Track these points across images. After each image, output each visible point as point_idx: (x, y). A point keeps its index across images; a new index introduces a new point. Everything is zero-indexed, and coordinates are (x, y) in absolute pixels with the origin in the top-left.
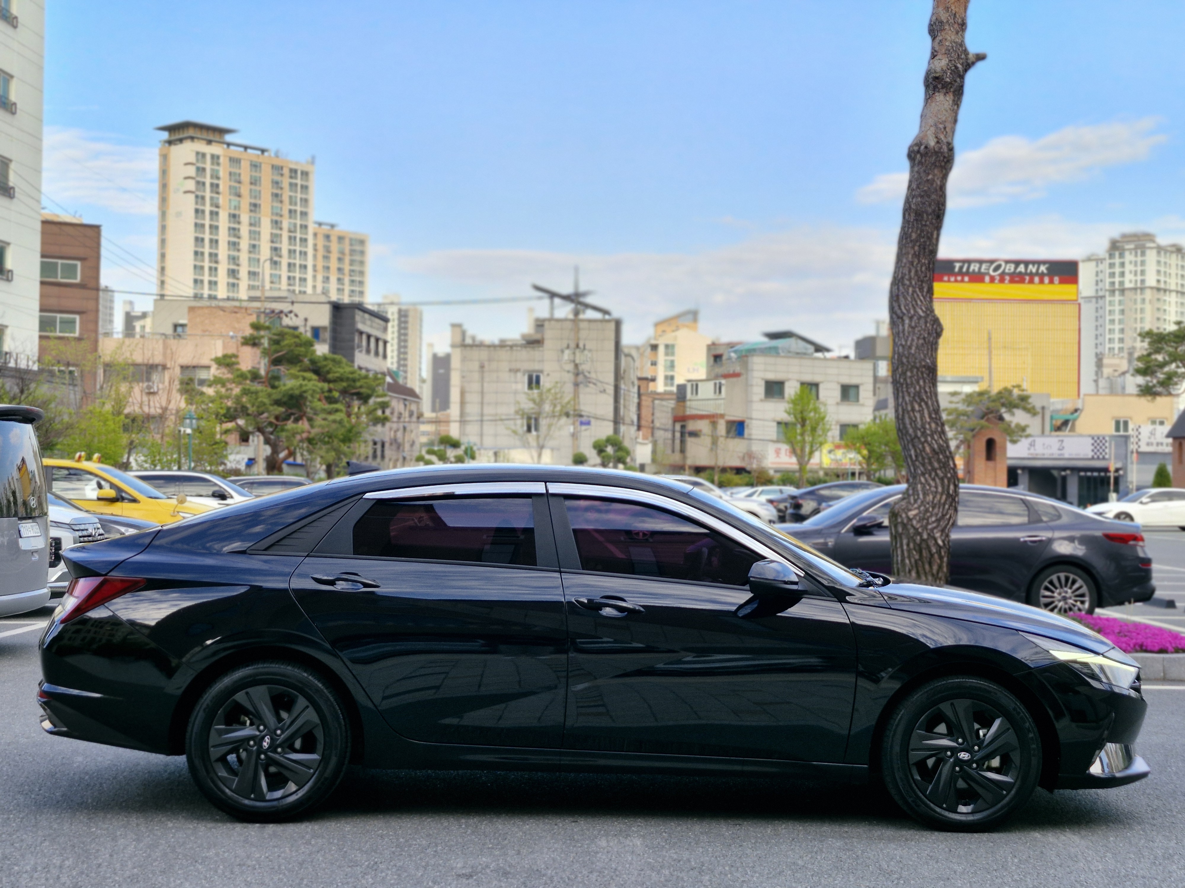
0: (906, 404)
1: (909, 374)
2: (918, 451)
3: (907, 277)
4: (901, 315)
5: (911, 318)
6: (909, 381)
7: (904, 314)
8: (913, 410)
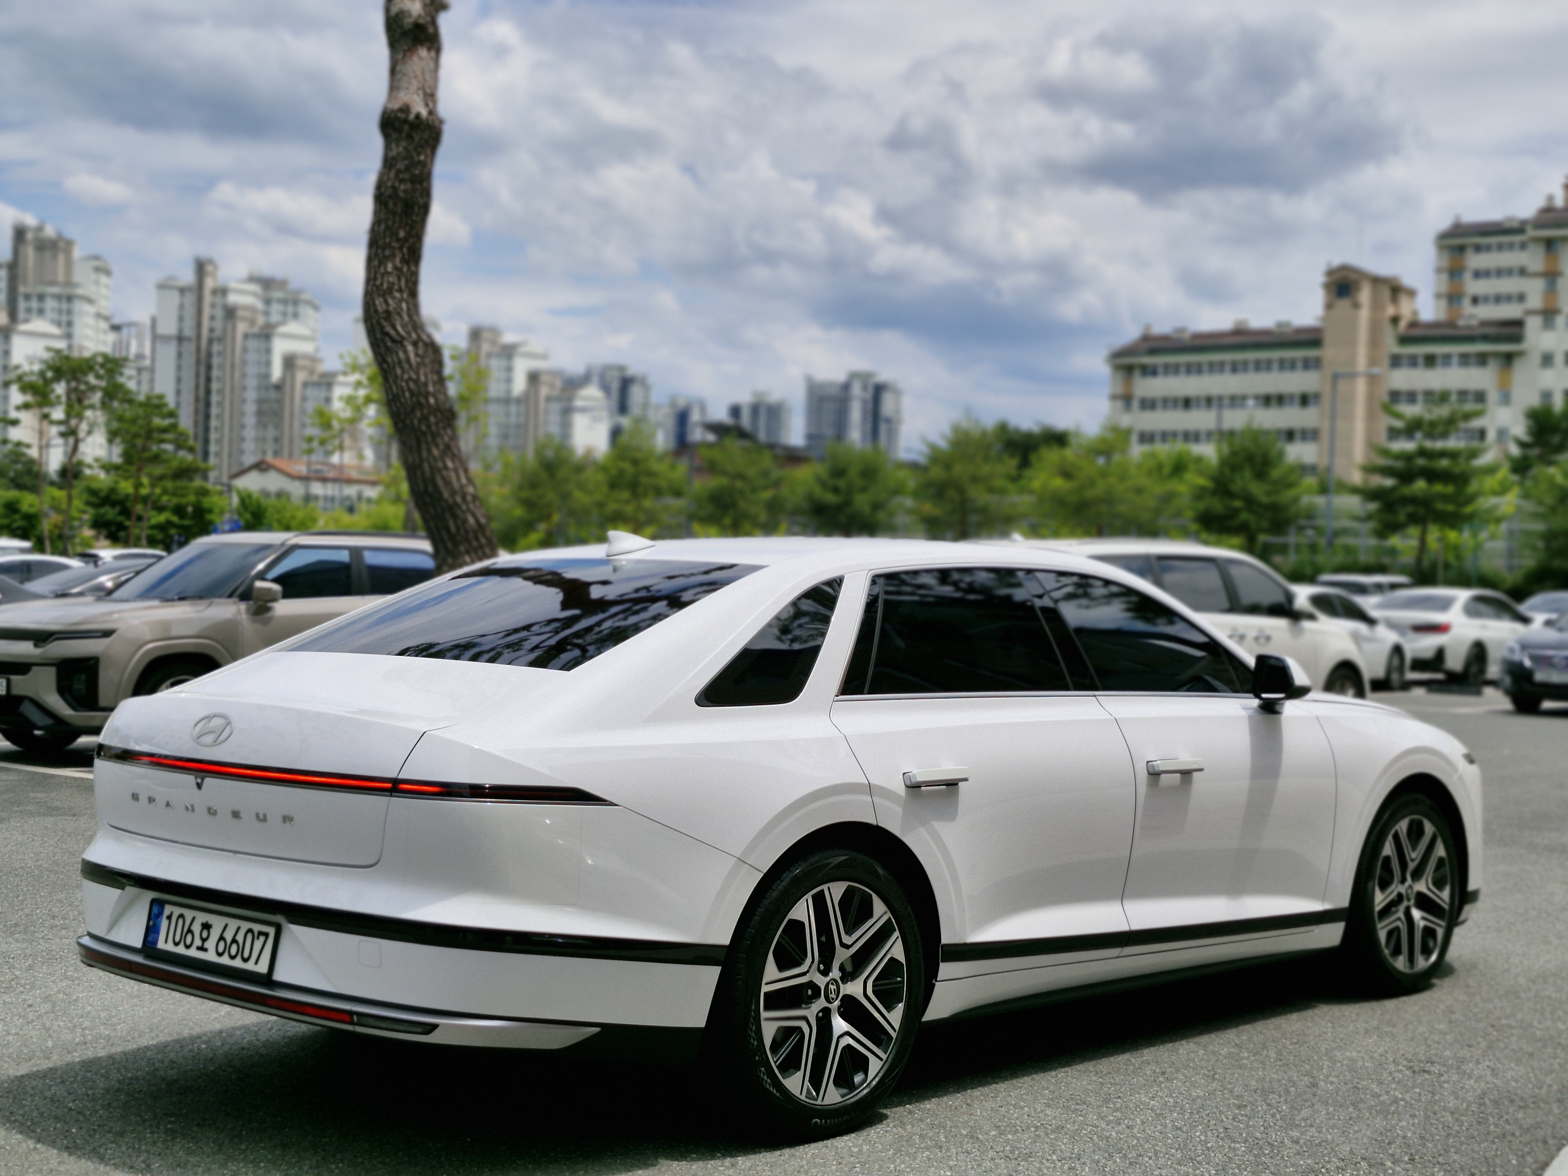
0: (435, 459)
1: (432, 419)
2: (459, 522)
3: (396, 287)
4: (398, 338)
5: (415, 344)
6: (434, 428)
7: (403, 338)
8: (446, 468)
